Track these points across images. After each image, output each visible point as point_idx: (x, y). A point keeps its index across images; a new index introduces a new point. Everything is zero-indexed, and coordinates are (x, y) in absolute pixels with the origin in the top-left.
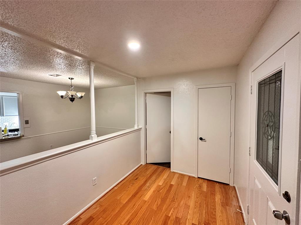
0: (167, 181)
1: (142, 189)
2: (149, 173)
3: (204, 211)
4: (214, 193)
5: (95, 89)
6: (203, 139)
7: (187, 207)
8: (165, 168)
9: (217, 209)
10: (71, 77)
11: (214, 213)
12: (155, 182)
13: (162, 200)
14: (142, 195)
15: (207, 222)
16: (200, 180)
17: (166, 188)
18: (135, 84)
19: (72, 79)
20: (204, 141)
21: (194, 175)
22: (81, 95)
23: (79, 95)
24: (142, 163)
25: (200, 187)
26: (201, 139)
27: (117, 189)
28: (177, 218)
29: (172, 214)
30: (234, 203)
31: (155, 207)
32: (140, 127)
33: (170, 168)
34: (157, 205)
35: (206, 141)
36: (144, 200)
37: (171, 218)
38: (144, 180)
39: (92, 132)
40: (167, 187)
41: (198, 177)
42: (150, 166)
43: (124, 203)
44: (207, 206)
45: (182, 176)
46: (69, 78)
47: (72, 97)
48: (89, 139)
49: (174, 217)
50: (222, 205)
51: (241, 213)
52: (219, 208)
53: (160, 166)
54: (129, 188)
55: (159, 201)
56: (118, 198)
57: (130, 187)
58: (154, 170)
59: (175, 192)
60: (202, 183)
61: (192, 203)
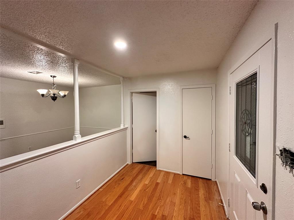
0: (153, 179)
1: (129, 189)
2: (135, 172)
3: (189, 207)
4: (197, 188)
5: (79, 88)
6: (187, 137)
7: (173, 204)
8: (151, 166)
9: (201, 204)
10: (53, 75)
11: (198, 208)
12: (141, 181)
13: (148, 199)
14: (128, 195)
15: (192, 217)
16: (185, 177)
17: (153, 187)
18: (121, 84)
19: (54, 77)
20: (187, 139)
21: (178, 173)
22: (64, 94)
23: (62, 93)
24: (128, 163)
25: (185, 183)
26: (185, 137)
27: (103, 190)
28: (163, 216)
29: (158, 212)
30: (216, 197)
31: (141, 207)
32: (126, 126)
33: (156, 166)
34: (144, 204)
35: (189, 139)
36: (130, 200)
37: (157, 217)
38: (131, 179)
39: (76, 132)
40: (153, 185)
41: (183, 174)
42: (136, 165)
43: (110, 204)
44: (192, 201)
45: (168, 173)
46: (51, 76)
47: (53, 95)
48: (72, 140)
49: (161, 215)
50: (206, 200)
51: (223, 206)
52: (202, 202)
53: (146, 165)
54: (115, 189)
55: (145, 200)
56: (104, 200)
57: (116, 187)
58: (141, 169)
59: (161, 190)
60: (187, 180)
61: (177, 200)
